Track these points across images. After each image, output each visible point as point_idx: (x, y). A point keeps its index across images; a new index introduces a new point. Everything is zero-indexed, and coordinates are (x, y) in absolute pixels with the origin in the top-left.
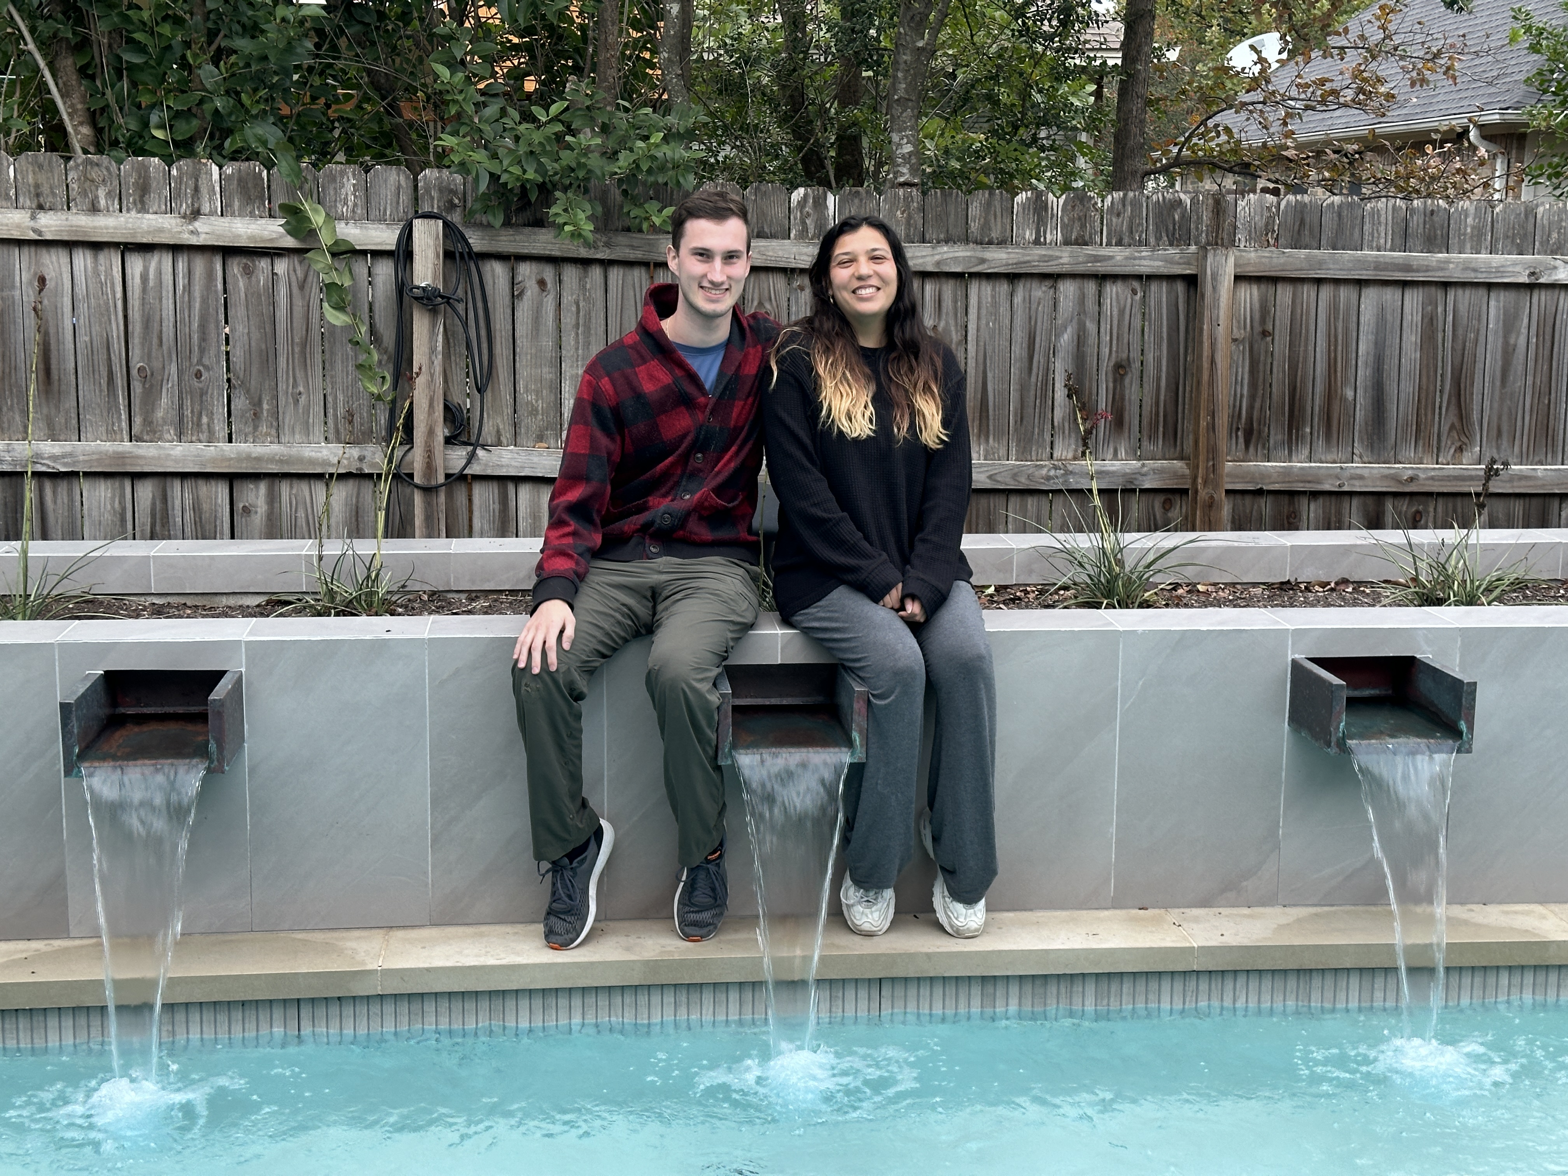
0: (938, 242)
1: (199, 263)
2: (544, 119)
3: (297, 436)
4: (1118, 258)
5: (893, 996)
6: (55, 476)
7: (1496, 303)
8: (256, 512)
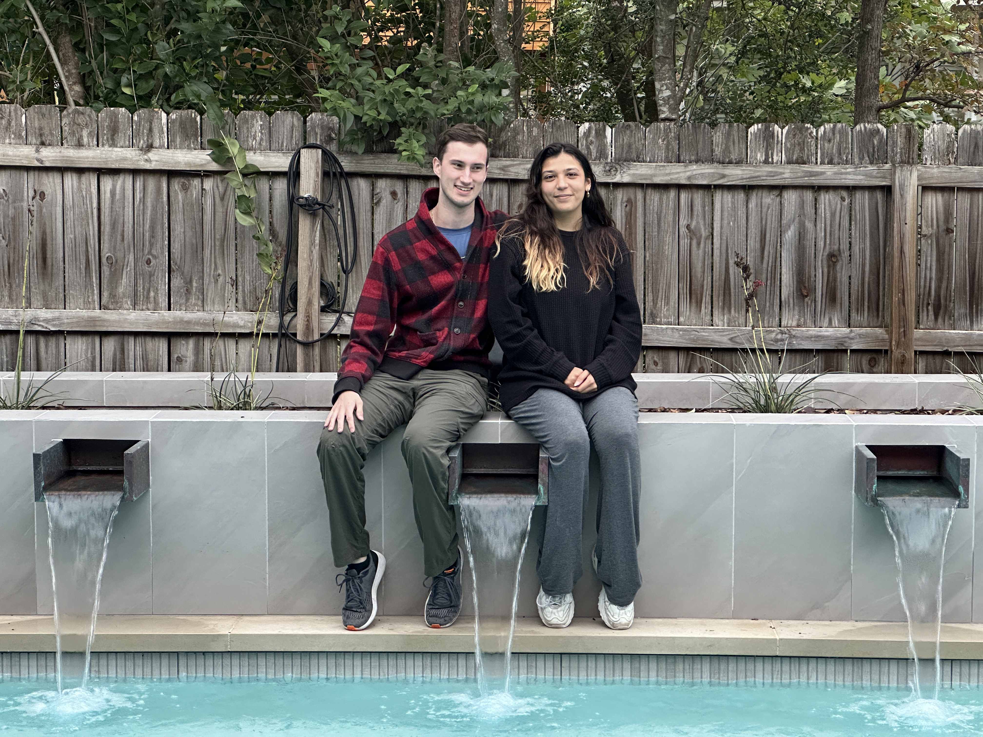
0: (690, 162)
1: (151, 182)
2: (392, 77)
3: (216, 306)
4: (828, 173)
5: (570, 667)
6: (47, 334)
8: (186, 361)
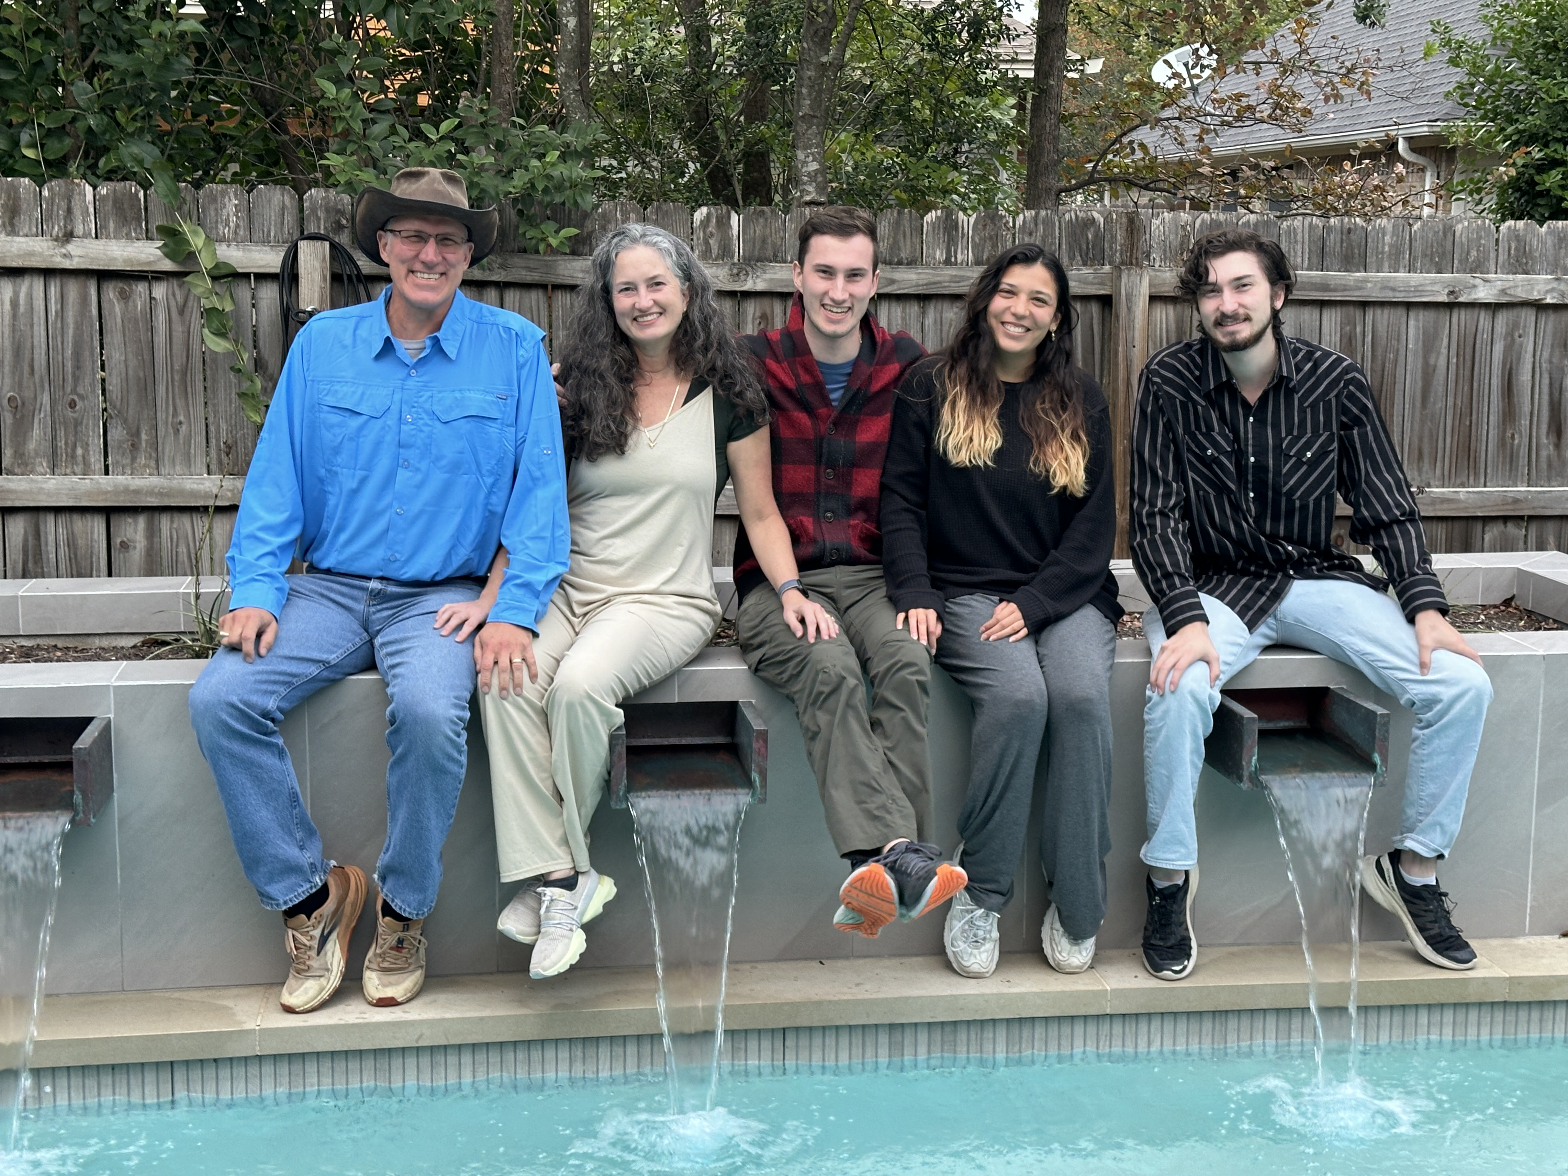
1: (73, 288)
2: (434, 137)
3: (178, 468)
5: (797, 1046)
7: (1416, 323)
8: (135, 548)
